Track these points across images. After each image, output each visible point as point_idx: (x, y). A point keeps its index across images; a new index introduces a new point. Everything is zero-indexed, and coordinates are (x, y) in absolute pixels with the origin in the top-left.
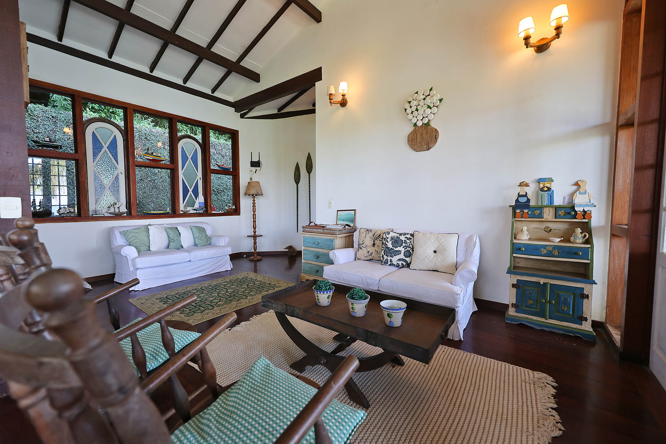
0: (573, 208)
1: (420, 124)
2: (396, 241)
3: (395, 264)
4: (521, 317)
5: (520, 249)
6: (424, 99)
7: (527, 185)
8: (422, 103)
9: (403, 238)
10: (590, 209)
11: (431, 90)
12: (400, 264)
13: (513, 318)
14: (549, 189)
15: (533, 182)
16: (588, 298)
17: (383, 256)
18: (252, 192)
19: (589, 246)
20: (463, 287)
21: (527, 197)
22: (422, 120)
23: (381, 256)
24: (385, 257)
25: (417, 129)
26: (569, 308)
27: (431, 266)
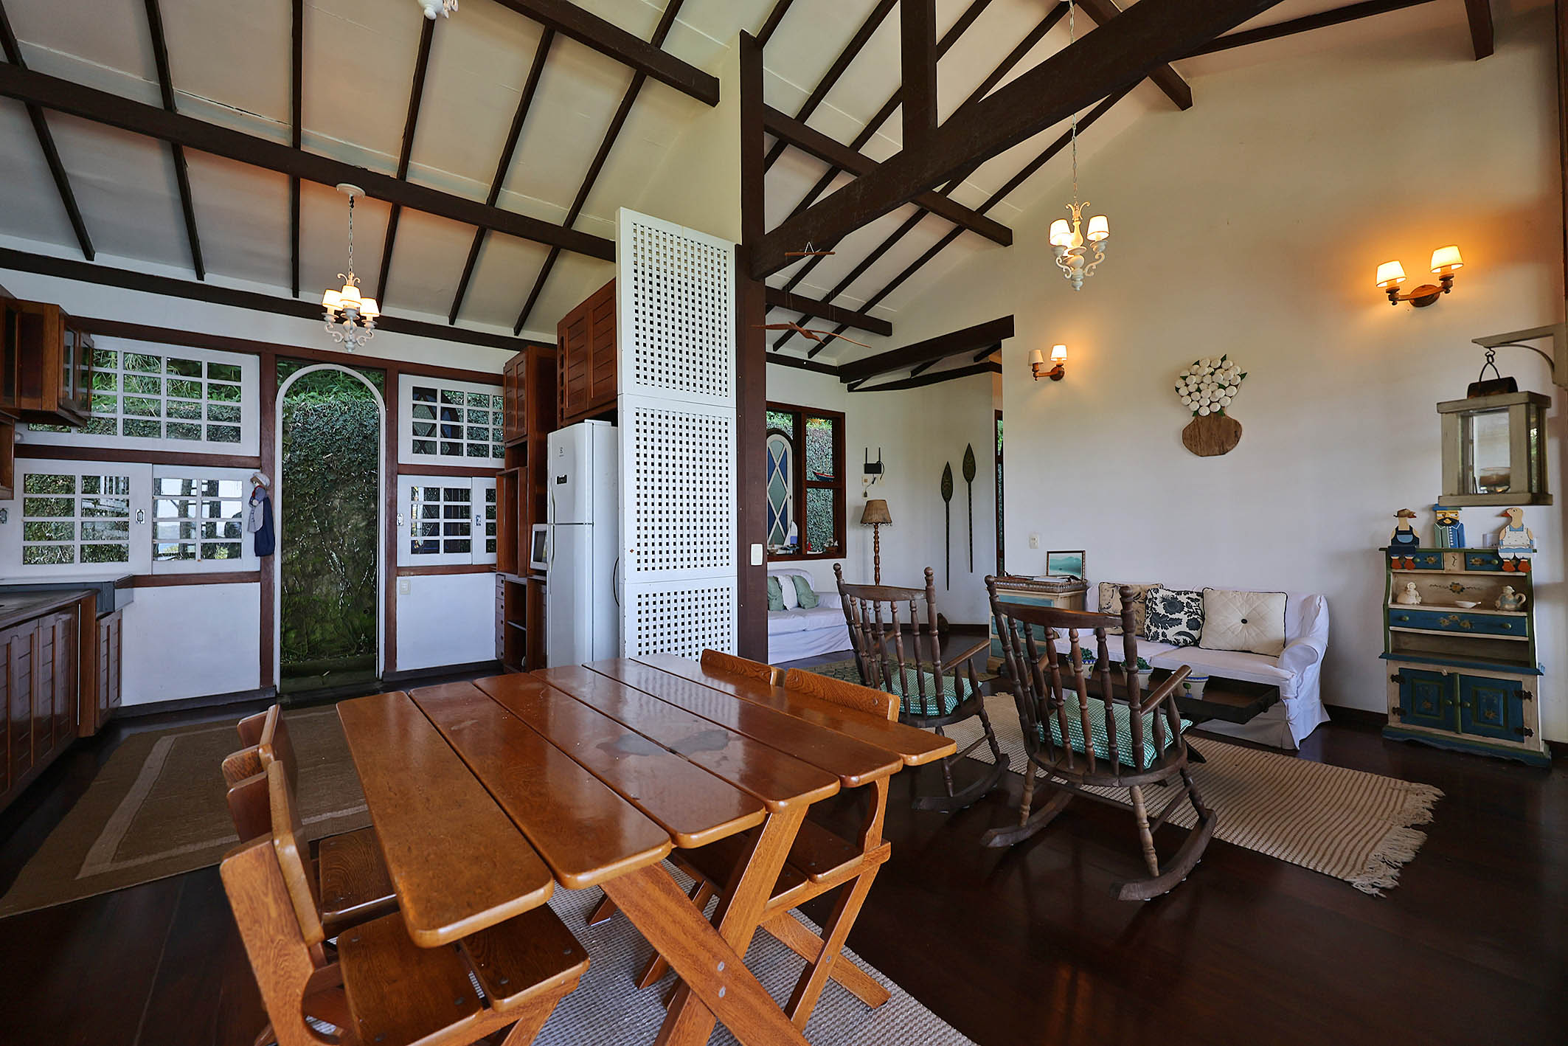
0: (1495, 553)
1: (1205, 412)
2: (1172, 605)
3: (1172, 639)
4: (1413, 730)
5: (1400, 619)
6: (1212, 374)
7: (1411, 515)
8: (1207, 379)
9: (1183, 598)
10: (1526, 555)
11: (1224, 359)
12: (1182, 641)
13: (1395, 731)
14: (1454, 522)
15: (1424, 510)
16: (1530, 698)
17: (1148, 627)
18: (876, 518)
19: (1525, 614)
20: (1295, 671)
21: (1414, 536)
22: (1209, 406)
23: (1145, 626)
24: (1153, 629)
25: (1200, 420)
26: (1498, 714)
27: (1239, 644)
